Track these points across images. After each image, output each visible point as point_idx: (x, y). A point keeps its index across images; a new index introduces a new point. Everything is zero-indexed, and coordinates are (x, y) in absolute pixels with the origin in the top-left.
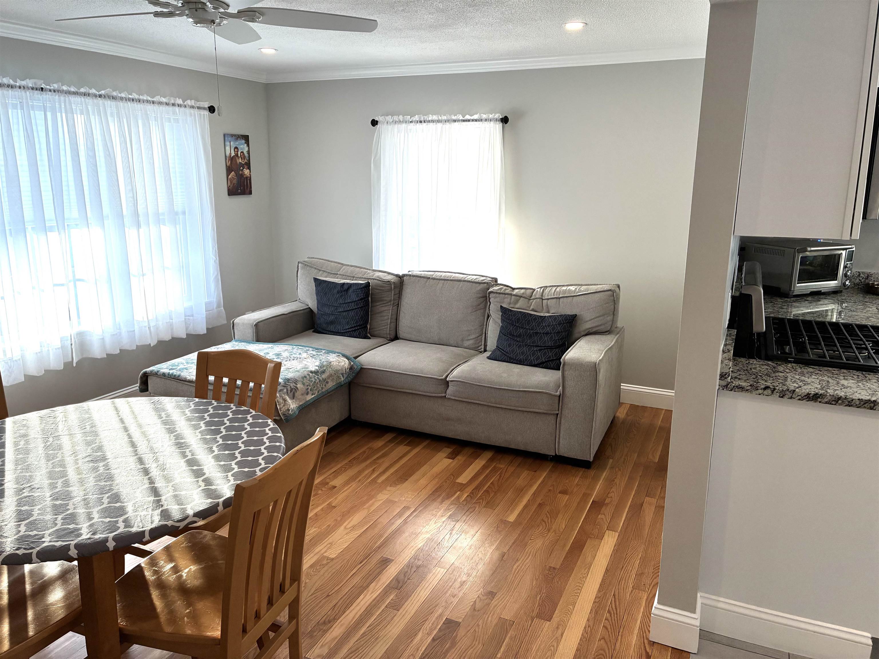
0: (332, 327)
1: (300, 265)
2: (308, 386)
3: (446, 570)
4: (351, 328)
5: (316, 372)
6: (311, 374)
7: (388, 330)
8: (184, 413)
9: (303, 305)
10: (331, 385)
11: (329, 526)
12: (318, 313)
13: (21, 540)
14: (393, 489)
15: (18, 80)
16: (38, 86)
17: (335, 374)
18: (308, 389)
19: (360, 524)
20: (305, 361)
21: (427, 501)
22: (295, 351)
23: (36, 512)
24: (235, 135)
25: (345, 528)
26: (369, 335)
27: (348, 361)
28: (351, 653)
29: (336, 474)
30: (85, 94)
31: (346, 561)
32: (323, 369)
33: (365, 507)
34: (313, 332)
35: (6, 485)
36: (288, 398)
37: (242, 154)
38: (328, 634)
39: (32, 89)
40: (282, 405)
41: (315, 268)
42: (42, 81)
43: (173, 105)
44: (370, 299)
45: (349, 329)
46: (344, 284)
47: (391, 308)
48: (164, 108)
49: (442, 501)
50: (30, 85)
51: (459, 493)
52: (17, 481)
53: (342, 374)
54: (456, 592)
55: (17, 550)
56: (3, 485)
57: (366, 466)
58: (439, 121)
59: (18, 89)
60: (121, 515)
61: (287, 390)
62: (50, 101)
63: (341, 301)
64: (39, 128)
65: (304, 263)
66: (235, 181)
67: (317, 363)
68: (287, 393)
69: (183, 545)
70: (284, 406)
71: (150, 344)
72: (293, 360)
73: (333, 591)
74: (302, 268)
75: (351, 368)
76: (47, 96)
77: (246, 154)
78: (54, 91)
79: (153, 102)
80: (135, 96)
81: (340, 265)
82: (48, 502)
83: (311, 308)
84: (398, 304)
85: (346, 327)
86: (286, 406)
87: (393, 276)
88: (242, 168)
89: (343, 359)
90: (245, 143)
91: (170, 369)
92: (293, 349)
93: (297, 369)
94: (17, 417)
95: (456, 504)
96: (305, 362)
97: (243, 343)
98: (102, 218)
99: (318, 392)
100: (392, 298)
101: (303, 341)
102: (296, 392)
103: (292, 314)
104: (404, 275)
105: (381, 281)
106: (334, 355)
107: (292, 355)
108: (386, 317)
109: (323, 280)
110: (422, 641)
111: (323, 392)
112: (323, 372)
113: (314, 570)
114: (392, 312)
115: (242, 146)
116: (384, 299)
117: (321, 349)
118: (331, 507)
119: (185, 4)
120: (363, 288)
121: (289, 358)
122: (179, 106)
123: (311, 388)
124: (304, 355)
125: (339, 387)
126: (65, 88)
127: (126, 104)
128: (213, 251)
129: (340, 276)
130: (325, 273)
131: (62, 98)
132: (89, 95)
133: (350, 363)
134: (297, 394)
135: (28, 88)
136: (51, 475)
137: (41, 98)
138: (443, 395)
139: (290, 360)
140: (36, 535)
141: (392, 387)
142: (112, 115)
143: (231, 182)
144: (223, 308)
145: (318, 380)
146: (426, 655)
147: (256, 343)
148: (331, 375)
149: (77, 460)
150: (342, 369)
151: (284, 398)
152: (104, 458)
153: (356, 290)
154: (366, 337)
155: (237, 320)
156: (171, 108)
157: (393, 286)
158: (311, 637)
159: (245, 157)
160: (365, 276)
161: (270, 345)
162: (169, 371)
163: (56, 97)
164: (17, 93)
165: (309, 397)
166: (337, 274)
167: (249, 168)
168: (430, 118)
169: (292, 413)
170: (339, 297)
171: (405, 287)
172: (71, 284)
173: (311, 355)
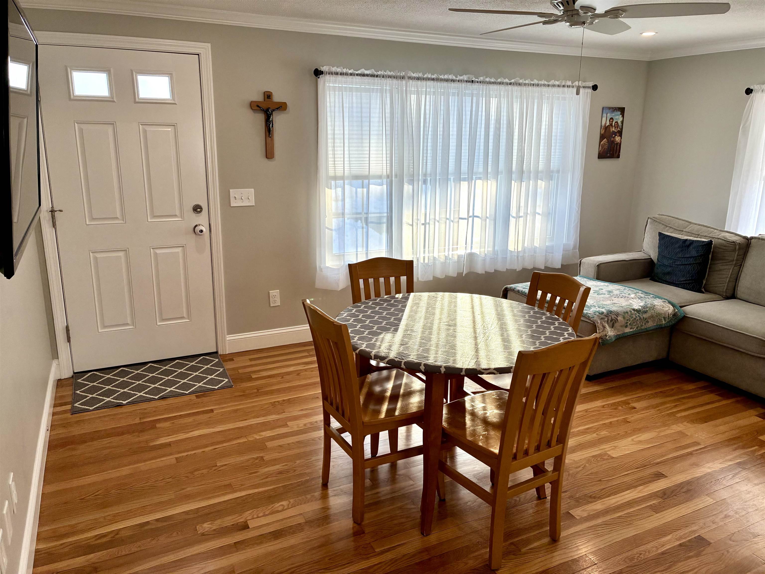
0: (667, 277)
1: (649, 220)
2: (627, 320)
3: (715, 502)
4: (685, 281)
5: (638, 311)
6: (632, 311)
7: (725, 288)
8: (513, 311)
9: (645, 255)
10: (651, 324)
11: (619, 434)
12: (657, 264)
13: (399, 354)
14: (689, 425)
15: (458, 76)
16: (470, 80)
17: (657, 316)
18: (627, 323)
19: (647, 441)
20: (631, 300)
21: (719, 444)
22: (625, 291)
23: (410, 343)
24: (613, 108)
25: (632, 440)
26: (703, 290)
27: (673, 308)
28: (605, 525)
29: (639, 399)
30: (500, 83)
31: (623, 463)
32: (645, 309)
33: (657, 430)
34: (650, 279)
35: (400, 326)
36: (607, 326)
37: (616, 124)
38: (590, 505)
39: (466, 81)
40: (601, 330)
41: (663, 224)
42: (474, 76)
43: (564, 86)
44: (710, 256)
45: (683, 281)
46: (686, 240)
47: (732, 268)
48: (555, 89)
49: (736, 449)
50: (466, 79)
51: (757, 447)
52: (407, 325)
53: (665, 318)
54: (717, 520)
55: (395, 358)
56: (399, 326)
57: (670, 401)
59: (457, 82)
60: (453, 357)
61: (608, 319)
62: (476, 90)
63: (680, 255)
64: (467, 109)
65: (654, 218)
66: (606, 147)
67: (642, 304)
68: (608, 322)
69: (493, 397)
70: (602, 331)
71: (516, 269)
72: (621, 297)
73: (605, 479)
74: (651, 223)
75: (675, 315)
76: (475, 86)
77: (620, 124)
78: (480, 82)
79: (548, 86)
80: (536, 82)
81: (688, 223)
82: (418, 340)
83: (653, 259)
84: (741, 265)
85: (681, 279)
86: (604, 332)
87: (739, 238)
88: (614, 136)
89: (668, 305)
90: (621, 114)
91: (524, 288)
92: (625, 289)
93: (622, 305)
94: (417, 293)
95: (749, 455)
96: (631, 302)
97: (585, 279)
98: (497, 173)
99: (637, 328)
100: (735, 258)
101: (637, 285)
102: (616, 323)
103: (634, 261)
104: (752, 238)
105: (725, 241)
106: (660, 300)
107: (622, 294)
108: (725, 276)
109: (667, 235)
110: (669, 541)
111: (642, 329)
112: (646, 312)
113: (595, 460)
114: (732, 271)
115: (617, 117)
116: (727, 258)
117: (650, 294)
118: (626, 421)
119: (565, 13)
120: (705, 245)
121: (618, 296)
122: (568, 86)
123: (631, 323)
124: (633, 296)
125: (659, 329)
126: (487, 80)
127: (528, 89)
128: (577, 203)
129: (685, 233)
130: (671, 229)
131: (485, 87)
132: (503, 83)
133: (675, 310)
134: (616, 325)
135: (464, 81)
136: (424, 326)
137: (471, 88)
139: (618, 297)
140: (407, 354)
141: (712, 339)
142: (517, 97)
143: (602, 147)
144: (578, 250)
145: (638, 318)
146: (668, 553)
147: (595, 281)
148: (652, 317)
149: (440, 322)
150: (665, 314)
151: (604, 325)
152: (455, 325)
153: (697, 246)
154: (699, 291)
155: (584, 260)
156: (561, 89)
157: (737, 247)
158: (577, 501)
159: (618, 126)
160: (711, 235)
161: (606, 284)
162: (522, 289)
163: (481, 86)
164: (456, 85)
165: (628, 330)
166: (683, 231)
167: (621, 136)
169: (608, 339)
170: (679, 251)
171: (750, 250)
172: (470, 219)
173: (639, 297)
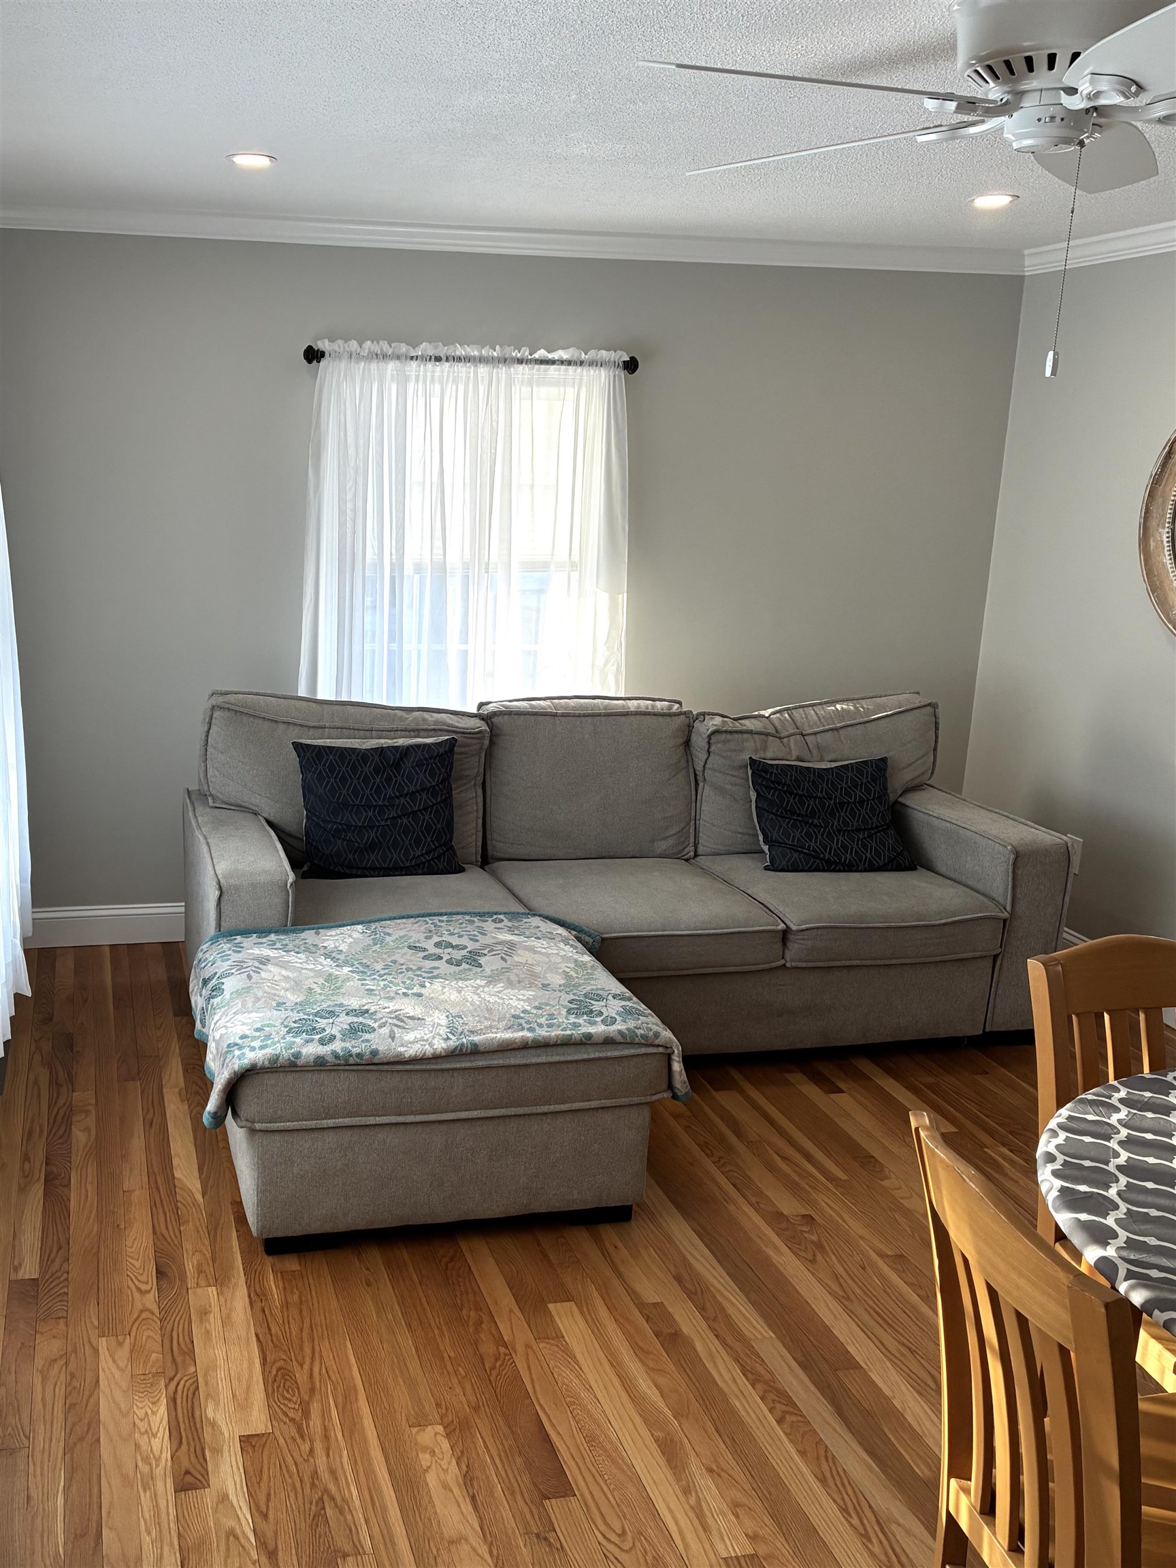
26: (460, 862)
46: (382, 749)
58: (482, 360)
109: (323, 747)
138: (782, 962)
168: (460, 351)
